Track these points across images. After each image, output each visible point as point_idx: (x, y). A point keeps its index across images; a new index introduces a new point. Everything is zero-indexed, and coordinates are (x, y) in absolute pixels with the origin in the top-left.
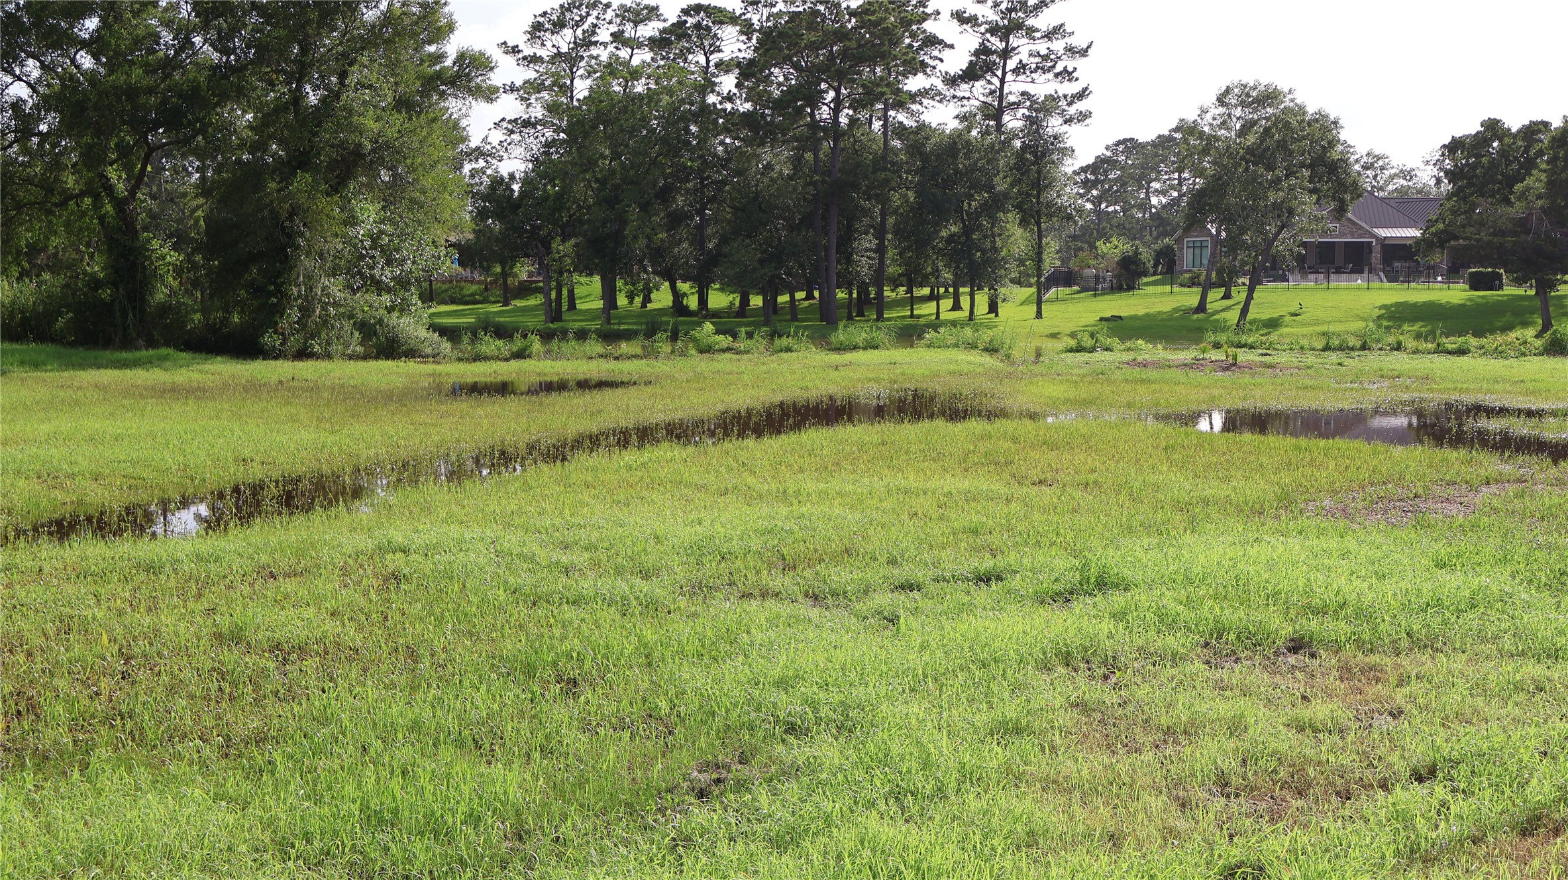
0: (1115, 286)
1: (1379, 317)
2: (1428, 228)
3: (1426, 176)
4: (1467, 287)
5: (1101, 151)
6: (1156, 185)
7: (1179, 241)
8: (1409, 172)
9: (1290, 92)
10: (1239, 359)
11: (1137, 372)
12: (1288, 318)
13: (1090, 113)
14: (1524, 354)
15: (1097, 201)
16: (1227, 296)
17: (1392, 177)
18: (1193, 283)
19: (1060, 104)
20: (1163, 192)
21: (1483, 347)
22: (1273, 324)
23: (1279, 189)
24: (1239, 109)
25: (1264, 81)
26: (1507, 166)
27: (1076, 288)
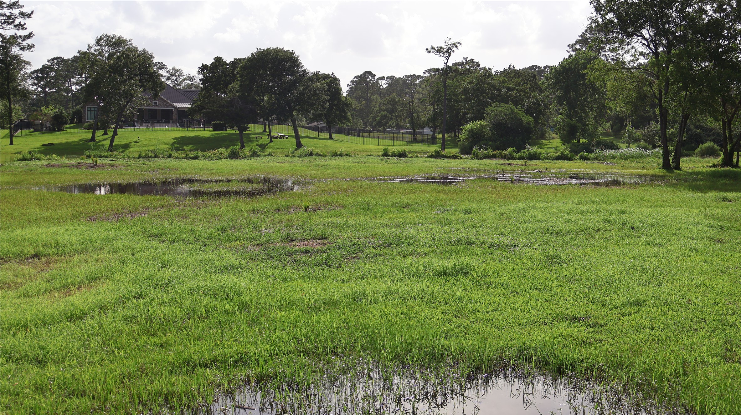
0: (51, 129)
1: (174, 143)
2: (193, 104)
3: (198, 78)
4: (212, 129)
5: (45, 62)
6: (73, 80)
7: (84, 107)
8: (192, 78)
9: (130, 41)
10: (98, 163)
11: (48, 170)
12: (133, 144)
13: (34, 45)
14: (220, 158)
15: (43, 87)
16: (105, 134)
17: (184, 79)
18: (89, 128)
19: (18, 40)
20: (78, 84)
21: (205, 156)
22: (126, 146)
23: (126, 85)
24: (107, 47)
25: (118, 35)
26: (225, 77)
27: (32, 130)
